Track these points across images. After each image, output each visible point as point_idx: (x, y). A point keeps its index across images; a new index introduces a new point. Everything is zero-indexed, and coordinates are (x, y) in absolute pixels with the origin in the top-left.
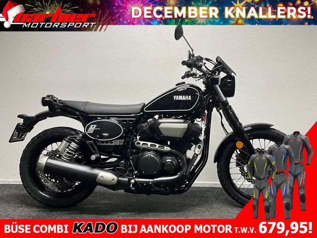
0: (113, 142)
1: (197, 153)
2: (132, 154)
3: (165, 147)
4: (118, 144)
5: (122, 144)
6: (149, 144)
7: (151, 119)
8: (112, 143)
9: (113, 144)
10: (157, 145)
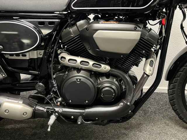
0: (27, 54)
1: (148, 72)
2: (56, 70)
3: (103, 66)
4: (36, 57)
5: (41, 56)
6: (79, 59)
7: (82, 22)
8: (25, 56)
9: (27, 58)
10: (91, 62)
